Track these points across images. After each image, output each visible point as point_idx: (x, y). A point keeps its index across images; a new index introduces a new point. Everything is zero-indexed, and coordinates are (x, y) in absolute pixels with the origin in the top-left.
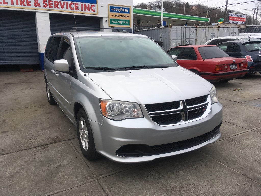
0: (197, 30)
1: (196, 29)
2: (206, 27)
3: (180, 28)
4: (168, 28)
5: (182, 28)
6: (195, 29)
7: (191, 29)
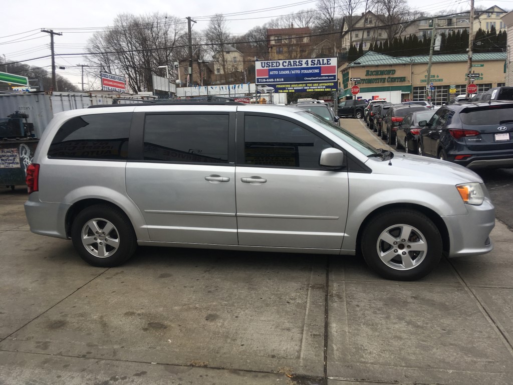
0: (92, 101)
1: (91, 99)
2: (102, 97)
3: (66, 96)
4: (43, 94)
5: (68, 96)
6: (88, 98)
7: (84, 98)
